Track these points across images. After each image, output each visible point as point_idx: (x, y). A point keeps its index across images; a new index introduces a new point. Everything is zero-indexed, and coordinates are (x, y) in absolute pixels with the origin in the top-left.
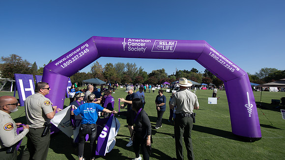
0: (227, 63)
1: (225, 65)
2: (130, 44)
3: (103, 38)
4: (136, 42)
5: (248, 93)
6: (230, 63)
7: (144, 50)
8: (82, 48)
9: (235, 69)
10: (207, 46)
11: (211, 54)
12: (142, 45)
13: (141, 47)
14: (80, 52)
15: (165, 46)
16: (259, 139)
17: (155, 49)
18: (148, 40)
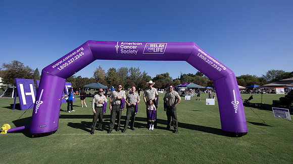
0: (214, 63)
1: (212, 64)
2: (122, 47)
3: (97, 42)
4: (128, 45)
5: (234, 91)
6: (217, 63)
7: (136, 52)
8: (78, 51)
9: (222, 68)
10: (196, 48)
11: (199, 55)
12: (134, 47)
13: (132, 49)
14: (75, 55)
15: (155, 49)
16: (245, 134)
17: (146, 51)
18: (139, 43)
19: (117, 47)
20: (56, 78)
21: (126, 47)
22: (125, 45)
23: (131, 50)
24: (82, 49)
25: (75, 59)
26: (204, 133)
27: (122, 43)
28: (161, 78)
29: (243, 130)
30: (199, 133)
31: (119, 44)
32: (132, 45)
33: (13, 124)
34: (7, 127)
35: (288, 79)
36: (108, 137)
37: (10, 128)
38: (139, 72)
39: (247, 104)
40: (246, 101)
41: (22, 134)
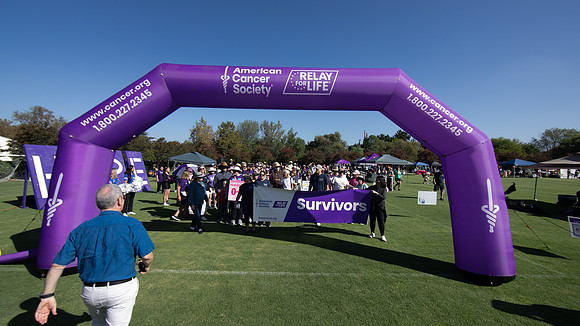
0: (445, 116)
2: (236, 78)
4: (251, 74)
5: (488, 181)
6: (452, 116)
7: (268, 91)
8: (138, 88)
9: (464, 129)
10: (405, 81)
11: (412, 98)
13: (260, 84)
14: (132, 97)
15: (311, 82)
16: (510, 279)
17: (290, 89)
18: (276, 69)
19: (225, 78)
21: (246, 79)
22: (243, 74)
23: (257, 85)
24: (147, 83)
25: (131, 105)
27: (237, 70)
28: (323, 144)
31: (230, 73)
32: (260, 75)
38: (281, 130)
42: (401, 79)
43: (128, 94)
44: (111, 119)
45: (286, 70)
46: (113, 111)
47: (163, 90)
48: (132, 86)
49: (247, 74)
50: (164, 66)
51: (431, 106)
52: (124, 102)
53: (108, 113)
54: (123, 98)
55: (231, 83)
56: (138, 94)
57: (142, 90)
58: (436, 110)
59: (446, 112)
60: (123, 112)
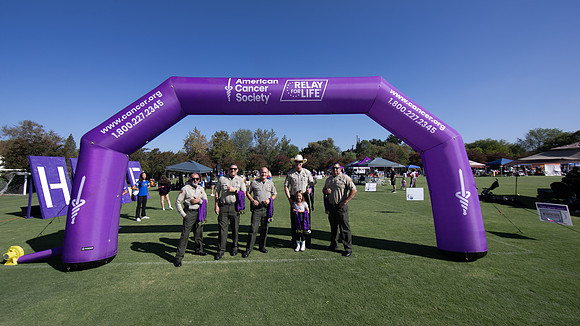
1: (418, 119)
2: (239, 88)
3: (190, 80)
4: (251, 85)
5: (460, 171)
6: (427, 116)
7: (267, 99)
8: (151, 99)
9: (438, 127)
10: (385, 87)
11: (392, 102)
12: (262, 89)
13: (259, 93)
14: (146, 107)
15: (305, 90)
16: (482, 255)
17: (286, 96)
18: (273, 79)
19: (229, 88)
20: (110, 153)
21: (247, 89)
22: (244, 85)
23: (257, 94)
24: (160, 94)
25: (145, 114)
26: (402, 256)
27: (239, 81)
28: (317, 150)
29: (480, 249)
30: (392, 255)
31: (233, 83)
32: (259, 85)
33: (28, 246)
34: (16, 253)
35: (568, 147)
36: (215, 267)
37: (22, 254)
38: (275, 137)
39: (486, 197)
40: (486, 191)
41: (46, 266)
42: (383, 85)
43: (142, 105)
44: (128, 127)
45: (282, 80)
46: (129, 119)
47: (173, 100)
48: (146, 97)
49: (248, 85)
50: (173, 79)
51: (409, 108)
52: (139, 112)
53: (126, 121)
54: (137, 108)
55: (234, 92)
56: (151, 104)
57: (155, 101)
58: (413, 111)
59: (422, 113)
60: (138, 120)
